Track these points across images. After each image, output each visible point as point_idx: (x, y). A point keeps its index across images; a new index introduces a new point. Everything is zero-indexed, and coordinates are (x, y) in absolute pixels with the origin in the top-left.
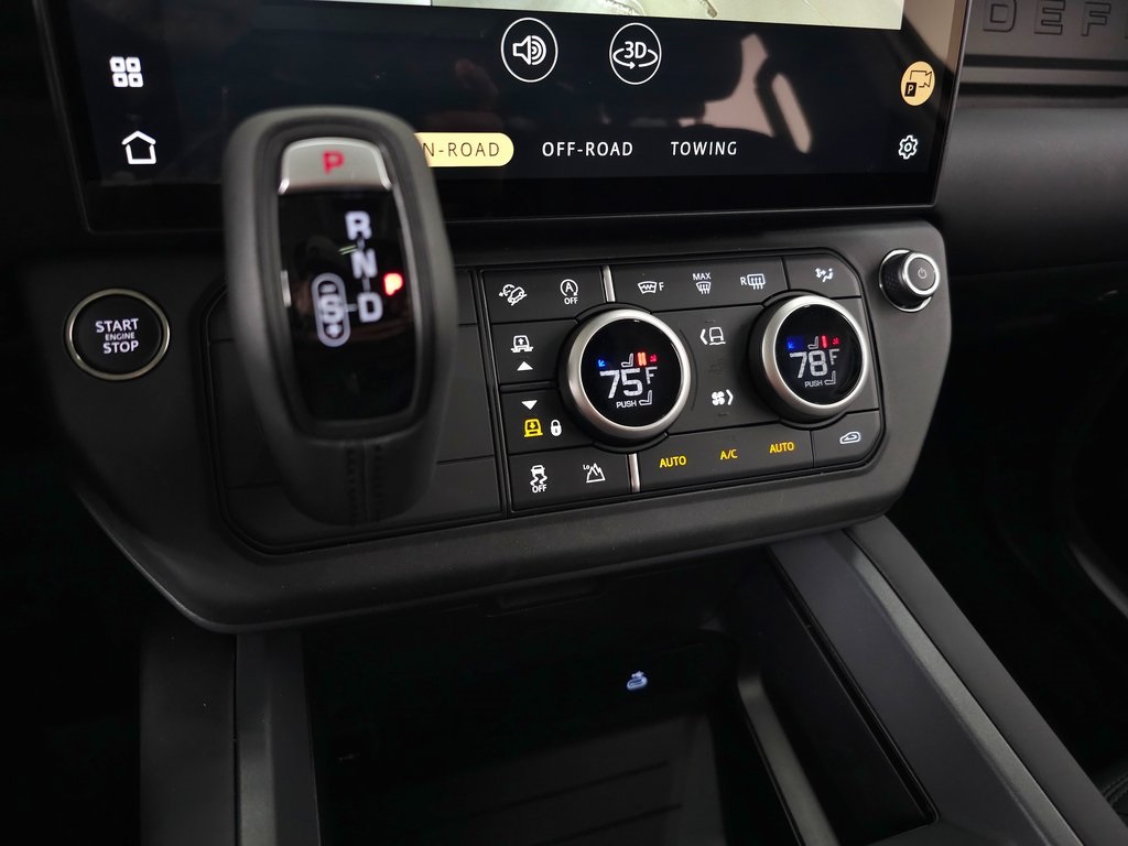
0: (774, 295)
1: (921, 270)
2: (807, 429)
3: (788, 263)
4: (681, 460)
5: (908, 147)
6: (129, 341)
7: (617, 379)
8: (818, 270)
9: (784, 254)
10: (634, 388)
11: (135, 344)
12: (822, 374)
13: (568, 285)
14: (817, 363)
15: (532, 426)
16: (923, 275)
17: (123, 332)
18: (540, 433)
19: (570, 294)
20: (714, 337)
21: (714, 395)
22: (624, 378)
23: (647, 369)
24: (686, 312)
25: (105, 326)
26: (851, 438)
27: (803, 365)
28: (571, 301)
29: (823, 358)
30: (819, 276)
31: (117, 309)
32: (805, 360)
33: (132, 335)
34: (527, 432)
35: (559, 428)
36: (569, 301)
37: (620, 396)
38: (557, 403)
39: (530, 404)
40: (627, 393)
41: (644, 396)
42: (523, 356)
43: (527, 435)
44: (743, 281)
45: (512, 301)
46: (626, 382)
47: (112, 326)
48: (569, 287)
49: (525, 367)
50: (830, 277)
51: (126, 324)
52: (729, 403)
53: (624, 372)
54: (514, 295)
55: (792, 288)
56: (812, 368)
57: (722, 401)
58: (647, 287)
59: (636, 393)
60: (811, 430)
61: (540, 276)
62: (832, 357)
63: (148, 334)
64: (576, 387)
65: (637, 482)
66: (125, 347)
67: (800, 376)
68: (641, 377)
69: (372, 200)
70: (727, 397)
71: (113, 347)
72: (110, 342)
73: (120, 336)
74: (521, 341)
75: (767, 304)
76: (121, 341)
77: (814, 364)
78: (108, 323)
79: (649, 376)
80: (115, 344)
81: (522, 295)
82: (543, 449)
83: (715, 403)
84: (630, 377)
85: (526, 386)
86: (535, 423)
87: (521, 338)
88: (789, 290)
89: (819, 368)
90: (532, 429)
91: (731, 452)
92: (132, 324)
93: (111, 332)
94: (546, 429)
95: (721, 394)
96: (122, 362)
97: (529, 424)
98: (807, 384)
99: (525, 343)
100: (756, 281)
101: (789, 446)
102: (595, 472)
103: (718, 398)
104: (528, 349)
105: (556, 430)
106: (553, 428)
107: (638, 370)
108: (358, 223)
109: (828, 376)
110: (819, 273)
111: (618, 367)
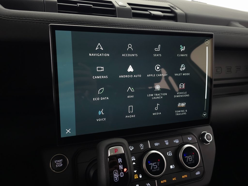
0: (180, 144)
1: (208, 137)
2: (189, 172)
3: (183, 137)
4: (165, 181)
6: (61, 164)
7: (152, 165)
8: (188, 138)
9: (181, 135)
10: (155, 167)
11: (62, 165)
12: (191, 161)
13: (141, 145)
14: (190, 158)
15: (136, 176)
16: (209, 138)
17: (60, 162)
18: (137, 178)
19: (142, 147)
20: (170, 154)
21: (171, 166)
22: (154, 165)
23: (158, 162)
24: (164, 149)
25: (56, 161)
26: (198, 173)
27: (187, 159)
28: (142, 148)
29: (191, 157)
30: (189, 139)
31: (58, 158)
32: (188, 158)
33: (61, 163)
34: (135, 177)
35: (141, 176)
36: (142, 149)
37: (153, 169)
39: (135, 171)
40: (154, 168)
41: (157, 168)
42: (134, 161)
43: (135, 178)
44: (174, 141)
45: (131, 150)
46: (154, 166)
47: (58, 161)
48: (142, 146)
49: (134, 163)
50: (191, 139)
51: (60, 160)
52: (174, 168)
53: (153, 163)
54: (131, 148)
55: (184, 142)
56: (189, 160)
57: (172, 167)
58: (156, 144)
59: (156, 168)
60: (190, 172)
62: (193, 157)
63: (64, 162)
66: (60, 165)
67: (187, 161)
68: (157, 164)
70: (173, 167)
71: (58, 166)
72: (57, 165)
73: (59, 163)
74: (133, 158)
75: (179, 146)
76: (59, 164)
77: (189, 158)
78: (57, 161)
79: (158, 164)
80: (58, 165)
81: (133, 148)
82: (138, 181)
83: (171, 168)
84: (155, 164)
85: (135, 167)
86: (137, 175)
87: (133, 157)
88: (183, 142)
89: (191, 159)
90: (136, 177)
91: (175, 178)
92: (61, 161)
93: (58, 163)
95: (172, 166)
96: (60, 169)
97: (135, 176)
98: (189, 163)
99: (134, 158)
100: (177, 141)
101: (186, 176)
102: (148, 185)
103: (171, 167)
104: (135, 159)
105: (141, 177)
106: (140, 176)
107: (156, 163)
109: (193, 161)
110: (189, 138)
111: (152, 163)
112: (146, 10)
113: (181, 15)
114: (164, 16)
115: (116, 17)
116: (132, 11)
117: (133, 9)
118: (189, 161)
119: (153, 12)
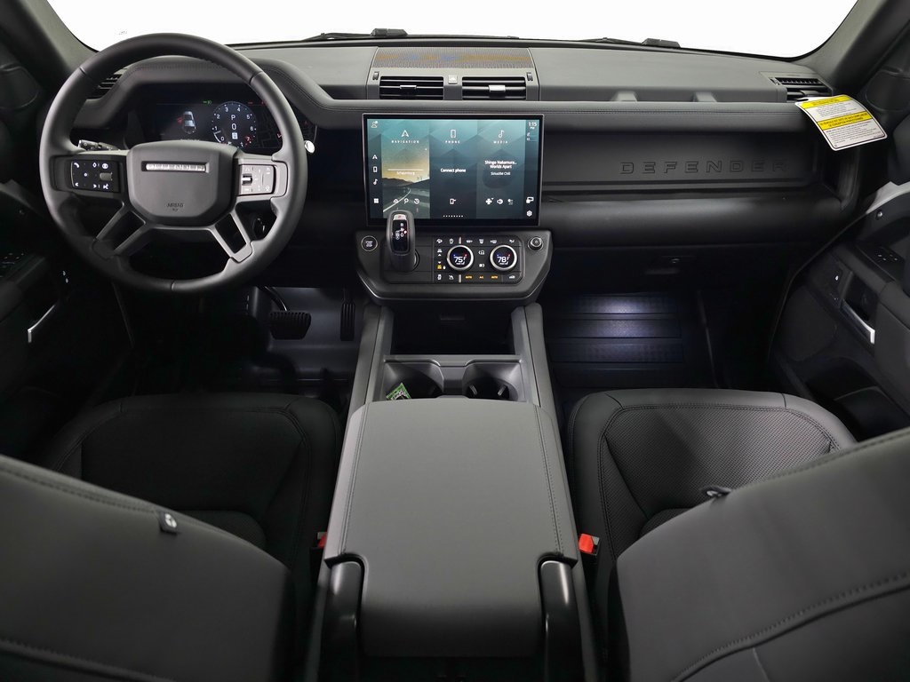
4: (470, 276)
5: (529, 213)
7: (457, 259)
11: (372, 246)
12: (504, 262)
16: (536, 242)
20: (482, 253)
24: (475, 247)
26: (513, 277)
29: (505, 258)
31: (370, 239)
32: (500, 259)
33: (371, 244)
36: (451, 243)
37: (457, 262)
38: (445, 263)
39: (439, 263)
40: (459, 262)
42: (439, 253)
43: (438, 268)
44: (491, 241)
48: (451, 240)
49: (439, 255)
52: (483, 267)
54: (440, 241)
55: (501, 243)
58: (468, 241)
59: (461, 262)
60: (500, 274)
61: (445, 239)
62: (507, 258)
63: (374, 244)
64: (448, 259)
65: (460, 281)
66: (370, 246)
67: (499, 262)
69: (404, 222)
71: (368, 246)
73: (369, 244)
77: (502, 259)
78: (368, 242)
79: (464, 259)
82: (441, 271)
84: (460, 258)
85: (439, 259)
90: (440, 267)
91: (482, 277)
92: (372, 242)
94: (442, 267)
96: (369, 248)
98: (500, 264)
100: (494, 242)
101: (496, 277)
102: (451, 277)
103: (481, 265)
104: (440, 251)
105: (444, 268)
107: (462, 257)
108: (402, 225)
109: (506, 262)
110: (509, 241)
111: (458, 256)
112: (487, 85)
113: (532, 89)
114: (507, 91)
115: (441, 99)
116: (463, 88)
117: (464, 84)
118: (501, 262)
119: (492, 88)
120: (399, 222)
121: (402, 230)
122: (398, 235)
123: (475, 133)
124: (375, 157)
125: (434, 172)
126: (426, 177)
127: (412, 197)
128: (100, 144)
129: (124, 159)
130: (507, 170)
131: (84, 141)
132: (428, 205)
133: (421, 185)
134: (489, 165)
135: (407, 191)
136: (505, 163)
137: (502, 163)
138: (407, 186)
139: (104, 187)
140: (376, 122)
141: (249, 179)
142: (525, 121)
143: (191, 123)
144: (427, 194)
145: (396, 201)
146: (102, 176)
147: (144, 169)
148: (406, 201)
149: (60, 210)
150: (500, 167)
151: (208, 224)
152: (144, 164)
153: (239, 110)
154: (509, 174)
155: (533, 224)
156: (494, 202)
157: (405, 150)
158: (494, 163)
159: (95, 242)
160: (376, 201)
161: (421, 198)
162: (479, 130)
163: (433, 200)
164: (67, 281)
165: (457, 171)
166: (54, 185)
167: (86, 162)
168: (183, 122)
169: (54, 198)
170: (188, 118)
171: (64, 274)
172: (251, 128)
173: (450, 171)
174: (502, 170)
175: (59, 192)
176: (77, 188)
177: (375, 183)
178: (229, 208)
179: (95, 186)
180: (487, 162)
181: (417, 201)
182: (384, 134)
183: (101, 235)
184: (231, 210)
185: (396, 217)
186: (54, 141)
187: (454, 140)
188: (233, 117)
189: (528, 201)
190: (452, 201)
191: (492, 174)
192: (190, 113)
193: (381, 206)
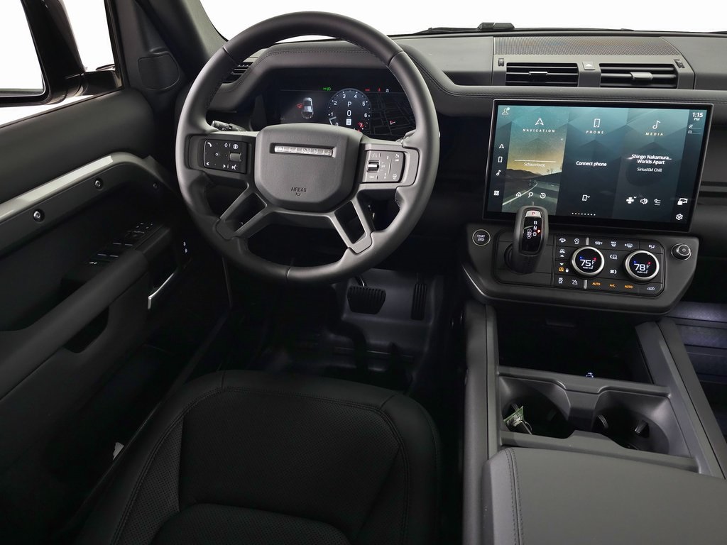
0: (633, 249)
1: (684, 249)
2: (636, 282)
3: (641, 243)
4: (598, 284)
5: (680, 217)
7: (584, 262)
9: (640, 240)
10: (588, 264)
11: (484, 240)
12: (643, 270)
18: (563, 271)
20: (614, 257)
22: (586, 262)
23: (593, 260)
24: (607, 250)
26: (651, 289)
27: (637, 267)
29: (644, 266)
31: (482, 233)
33: (483, 238)
36: (576, 243)
37: (584, 265)
38: (569, 265)
39: (562, 264)
40: (586, 265)
41: (591, 266)
42: (562, 254)
44: (626, 245)
45: (562, 242)
48: (577, 241)
49: (562, 256)
50: (653, 247)
54: (563, 240)
58: (598, 243)
59: (589, 266)
60: (638, 284)
61: (570, 238)
62: (647, 267)
63: (486, 238)
64: (573, 262)
65: (585, 287)
66: (482, 240)
67: (636, 270)
68: (591, 262)
69: (538, 219)
70: (614, 272)
71: (480, 240)
73: (481, 238)
74: (562, 250)
75: (630, 250)
77: (641, 267)
78: (480, 235)
79: (593, 263)
81: (565, 241)
82: (563, 274)
84: (588, 262)
85: (562, 260)
88: (639, 248)
90: (561, 270)
91: (614, 285)
92: (484, 236)
94: (565, 270)
96: (481, 243)
97: (561, 268)
98: (638, 272)
100: (630, 246)
101: (631, 287)
102: (575, 282)
103: (612, 272)
104: (564, 252)
105: (567, 271)
109: (645, 271)
110: (650, 246)
111: (585, 259)
112: (628, 72)
113: (686, 77)
114: (654, 79)
115: (576, 86)
116: (603, 75)
117: (603, 71)
118: (639, 270)
119: (636, 75)
120: (532, 219)
121: (535, 228)
122: (529, 234)
123: (624, 122)
124: (502, 146)
125: (567, 164)
126: (558, 170)
127: (537, 191)
128: (231, 125)
129: (253, 140)
130: (659, 166)
131: (216, 122)
132: (555, 201)
133: (551, 178)
134: (636, 160)
135: (533, 183)
136: (657, 158)
137: (653, 157)
138: (534, 179)
139: (233, 167)
140: (508, 109)
141: (375, 166)
142: (688, 110)
143: (310, 109)
144: (556, 188)
145: (519, 195)
146: (232, 156)
147: (272, 151)
148: (531, 194)
149: (190, 189)
150: (650, 162)
151: (328, 211)
152: (273, 146)
153: (356, 97)
154: (660, 170)
155: (683, 230)
156: (637, 201)
157: (538, 139)
158: (642, 157)
159: (218, 223)
160: (497, 193)
161: (549, 193)
162: (629, 120)
163: (561, 195)
164: (186, 251)
165: (596, 164)
166: (188, 164)
167: (219, 141)
168: (303, 108)
169: (187, 176)
170: (308, 104)
171: (185, 244)
172: (366, 115)
173: (587, 164)
174: (653, 166)
175: (191, 170)
176: (207, 167)
177: (498, 174)
178: (351, 196)
179: (224, 166)
180: (634, 156)
181: (543, 196)
182: (515, 122)
183: (224, 216)
184: (352, 197)
185: (529, 214)
186: (191, 120)
187: (597, 129)
188: (349, 103)
189: (680, 203)
190: (585, 198)
191: (639, 169)
192: (310, 99)
193: (501, 198)
